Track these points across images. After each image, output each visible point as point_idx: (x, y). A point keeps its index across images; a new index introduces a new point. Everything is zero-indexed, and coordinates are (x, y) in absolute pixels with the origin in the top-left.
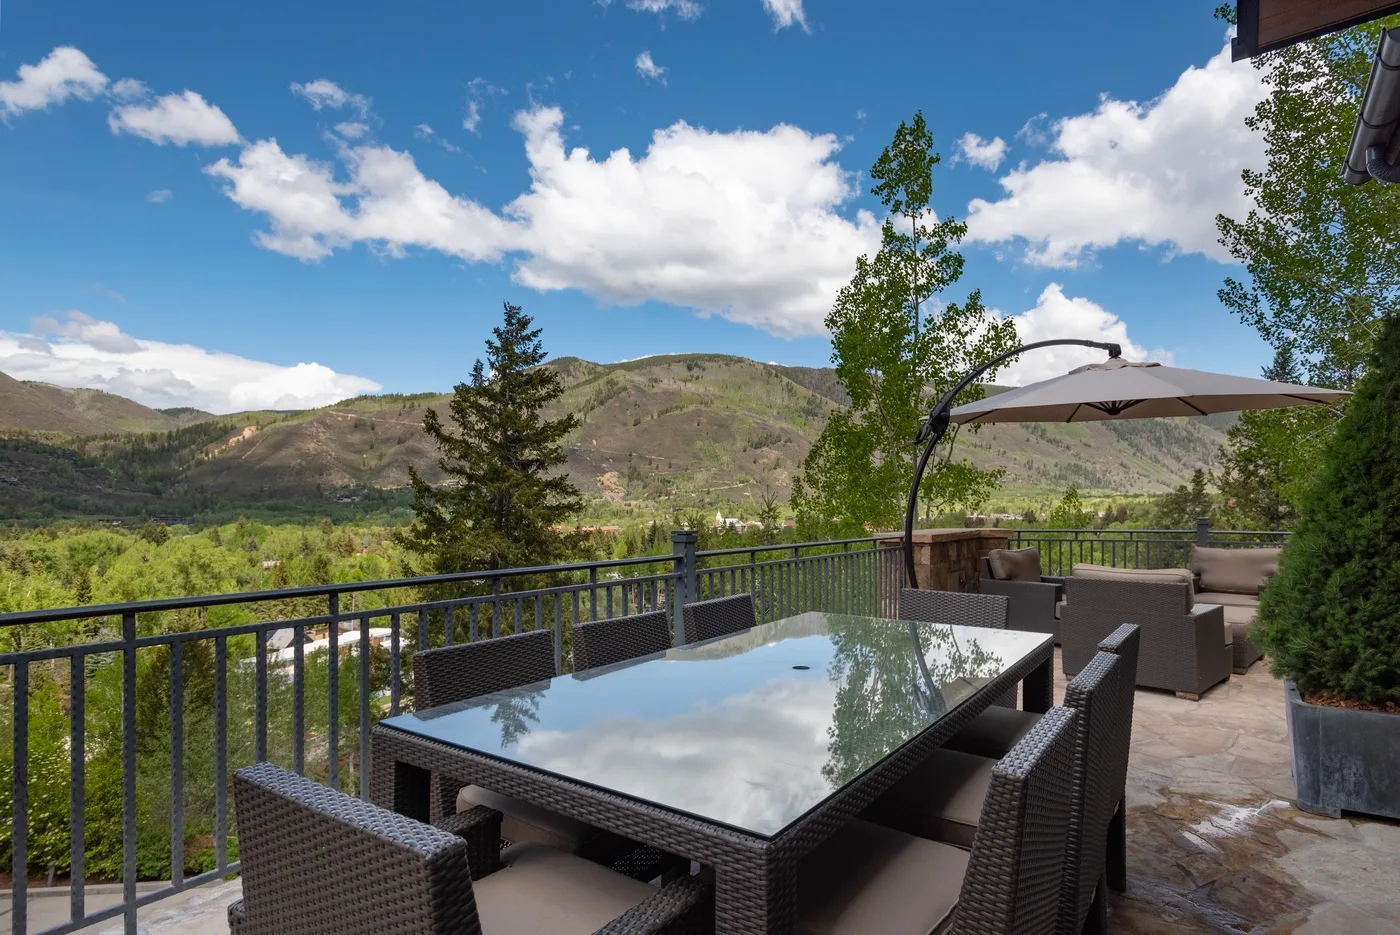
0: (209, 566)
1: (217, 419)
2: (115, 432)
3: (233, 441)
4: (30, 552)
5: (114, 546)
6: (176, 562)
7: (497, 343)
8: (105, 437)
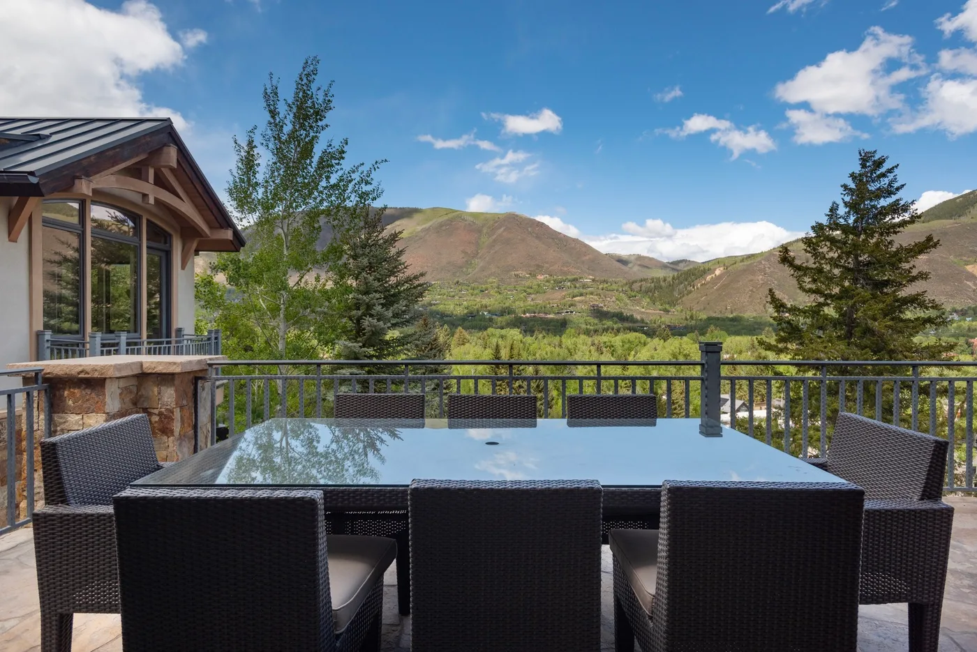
0: (689, 355)
1: (700, 265)
2: (646, 277)
3: (709, 278)
4: (605, 343)
5: (642, 341)
6: (671, 352)
7: (853, 186)
8: (641, 281)
